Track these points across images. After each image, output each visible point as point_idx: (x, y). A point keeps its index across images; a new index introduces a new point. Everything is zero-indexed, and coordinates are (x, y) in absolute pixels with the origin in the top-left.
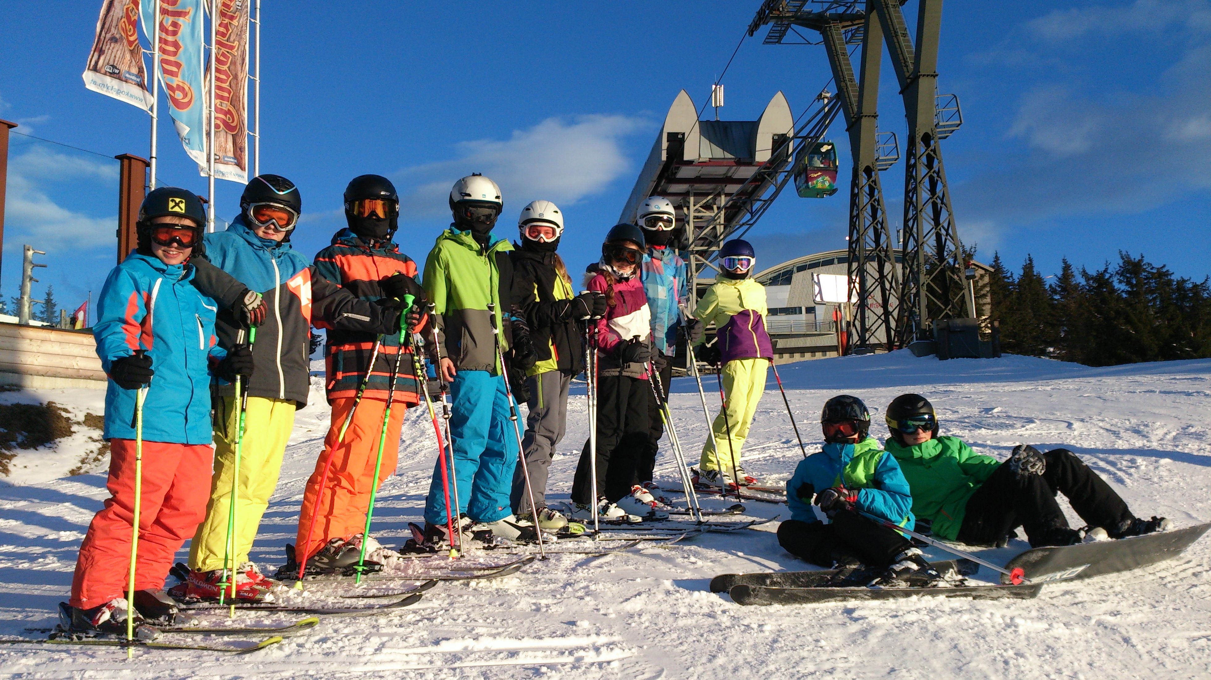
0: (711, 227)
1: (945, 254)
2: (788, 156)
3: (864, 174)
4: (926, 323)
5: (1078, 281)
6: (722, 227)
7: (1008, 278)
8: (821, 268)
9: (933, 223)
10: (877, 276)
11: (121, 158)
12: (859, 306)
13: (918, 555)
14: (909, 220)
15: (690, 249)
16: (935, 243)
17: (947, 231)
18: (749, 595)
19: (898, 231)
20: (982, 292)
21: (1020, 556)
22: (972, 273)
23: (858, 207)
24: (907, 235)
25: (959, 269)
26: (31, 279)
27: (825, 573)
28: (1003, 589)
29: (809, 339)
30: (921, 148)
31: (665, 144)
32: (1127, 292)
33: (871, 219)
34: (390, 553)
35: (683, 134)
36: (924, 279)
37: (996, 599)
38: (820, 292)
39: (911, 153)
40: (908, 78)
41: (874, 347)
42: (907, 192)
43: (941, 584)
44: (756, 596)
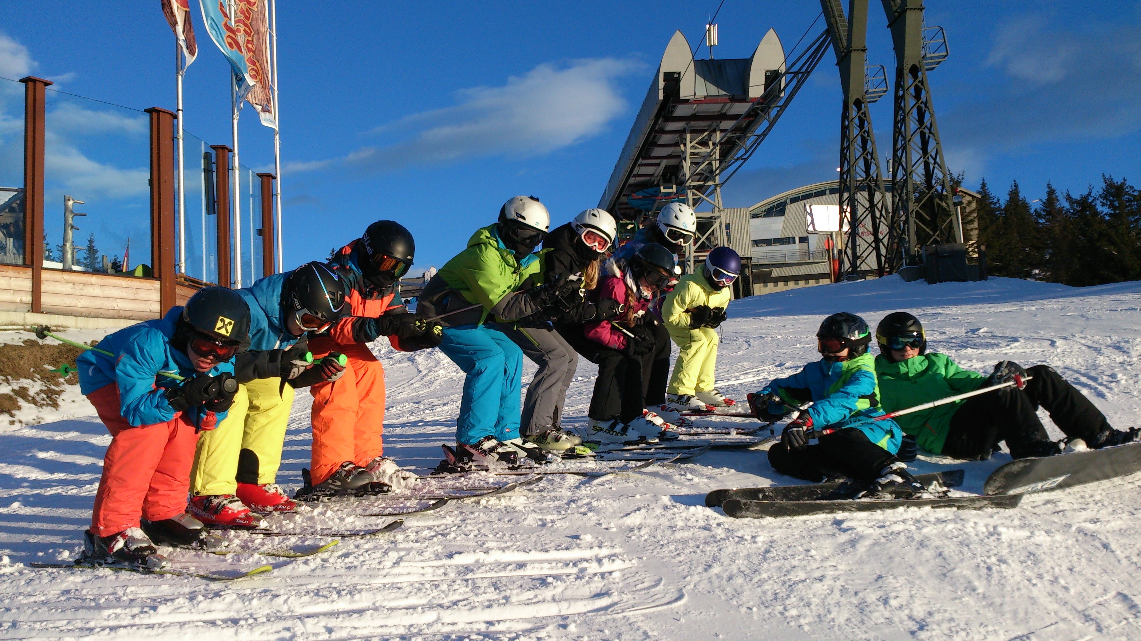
0: (707, 162)
1: (934, 182)
2: (780, 92)
3: (854, 106)
4: (915, 249)
5: (1062, 205)
6: (718, 162)
7: (995, 204)
8: (813, 199)
9: (921, 152)
10: (867, 205)
11: (150, 111)
12: (850, 234)
13: (903, 469)
14: (898, 150)
15: (687, 184)
16: (923, 172)
17: (935, 159)
18: (741, 509)
19: (888, 162)
20: (970, 218)
21: (1002, 468)
22: (960, 200)
23: (848, 139)
24: (897, 164)
25: (947, 196)
26: (72, 227)
27: (815, 487)
28: (985, 499)
29: (802, 267)
30: (909, 80)
31: (661, 84)
32: (1110, 215)
33: (861, 150)
34: (408, 474)
35: (679, 73)
36: (912, 206)
37: (980, 509)
38: (812, 222)
39: (899, 84)
40: (896, 12)
41: (865, 273)
42: (896, 123)
43: (925, 496)
44: (747, 510)
